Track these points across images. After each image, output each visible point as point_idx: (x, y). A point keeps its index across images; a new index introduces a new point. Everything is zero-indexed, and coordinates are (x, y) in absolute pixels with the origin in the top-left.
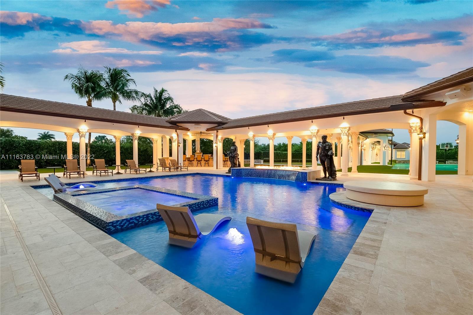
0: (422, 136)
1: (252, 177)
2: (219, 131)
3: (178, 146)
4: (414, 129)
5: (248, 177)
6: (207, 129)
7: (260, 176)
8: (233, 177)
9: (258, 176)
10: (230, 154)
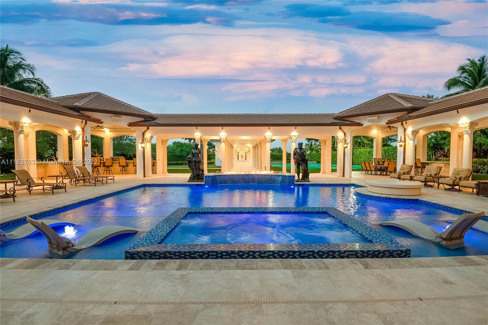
0: (346, 145)
1: (226, 184)
2: (150, 127)
3: (84, 145)
4: (340, 140)
5: (223, 184)
6: (129, 123)
7: (235, 182)
8: (207, 185)
9: (232, 182)
10: (192, 158)
